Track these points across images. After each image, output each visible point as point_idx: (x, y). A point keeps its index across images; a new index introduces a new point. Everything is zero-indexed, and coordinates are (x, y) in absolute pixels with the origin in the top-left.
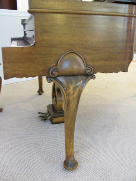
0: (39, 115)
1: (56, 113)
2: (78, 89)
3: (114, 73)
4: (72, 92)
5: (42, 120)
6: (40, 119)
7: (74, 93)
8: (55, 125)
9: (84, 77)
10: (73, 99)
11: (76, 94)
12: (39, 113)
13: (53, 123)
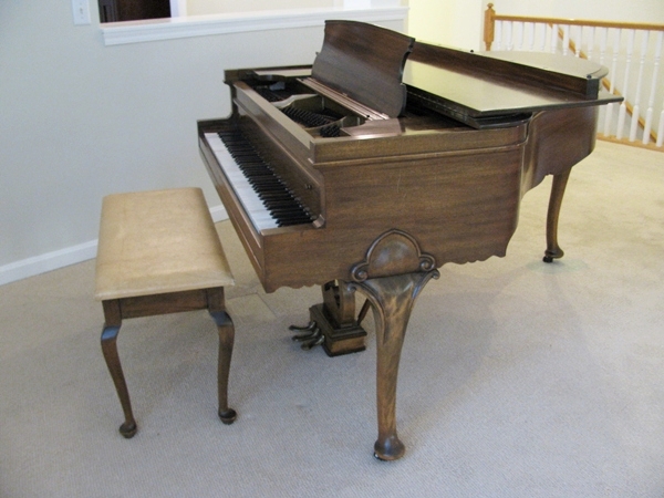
0: (294, 333)
1: (338, 327)
2: (406, 301)
3: (478, 262)
4: (395, 308)
5: (303, 347)
6: (298, 344)
7: (398, 310)
8: (336, 358)
9: (418, 277)
10: (397, 319)
11: (402, 310)
12: (292, 328)
13: (332, 355)
